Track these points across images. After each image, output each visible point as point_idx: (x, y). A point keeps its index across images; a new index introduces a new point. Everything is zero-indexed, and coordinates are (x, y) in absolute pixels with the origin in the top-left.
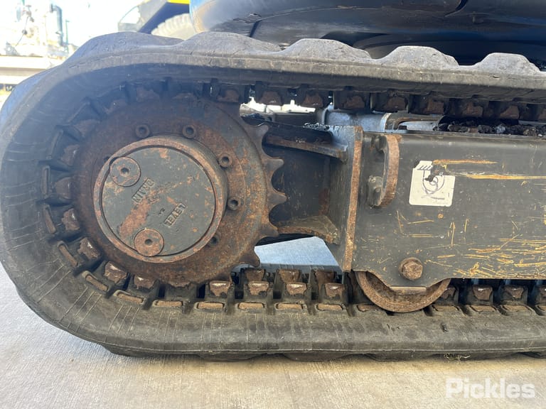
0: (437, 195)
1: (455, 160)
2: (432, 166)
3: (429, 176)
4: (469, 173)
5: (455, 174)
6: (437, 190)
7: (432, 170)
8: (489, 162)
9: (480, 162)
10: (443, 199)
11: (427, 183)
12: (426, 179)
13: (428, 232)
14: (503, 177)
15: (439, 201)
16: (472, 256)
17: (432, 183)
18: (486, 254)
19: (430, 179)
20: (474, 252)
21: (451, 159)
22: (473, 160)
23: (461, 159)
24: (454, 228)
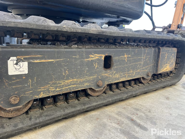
0: (21, 70)
1: (26, 56)
2: (16, 59)
3: (16, 63)
4: (33, 60)
5: (27, 61)
6: (20, 68)
7: (17, 61)
8: (40, 56)
9: (37, 56)
10: (24, 71)
11: (15, 66)
12: (15, 64)
13: (20, 84)
14: (46, 61)
15: (22, 72)
16: (39, 90)
17: (18, 65)
18: (45, 88)
19: (17, 64)
20: (40, 89)
21: (25, 56)
22: (34, 55)
23: (29, 55)
24: (31, 81)
